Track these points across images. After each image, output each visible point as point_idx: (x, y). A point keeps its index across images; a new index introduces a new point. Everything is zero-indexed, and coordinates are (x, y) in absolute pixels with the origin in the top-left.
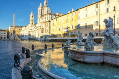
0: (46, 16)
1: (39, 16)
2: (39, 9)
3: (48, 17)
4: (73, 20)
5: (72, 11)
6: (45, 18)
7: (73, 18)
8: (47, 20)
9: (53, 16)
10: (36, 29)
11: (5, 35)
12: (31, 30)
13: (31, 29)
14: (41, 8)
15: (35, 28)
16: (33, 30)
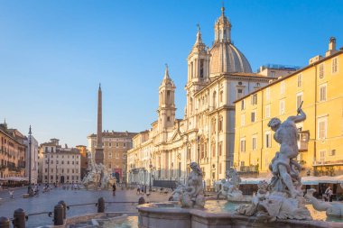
0: (216, 88)
1: (192, 89)
2: (192, 59)
3: (224, 90)
4: (323, 97)
5: (328, 54)
6: (211, 94)
7: (323, 90)
8: (222, 105)
9: (245, 84)
10: (181, 143)
11: (73, 167)
12: (161, 147)
13: (164, 143)
14: (196, 56)
15: (178, 137)
16: (169, 147)
